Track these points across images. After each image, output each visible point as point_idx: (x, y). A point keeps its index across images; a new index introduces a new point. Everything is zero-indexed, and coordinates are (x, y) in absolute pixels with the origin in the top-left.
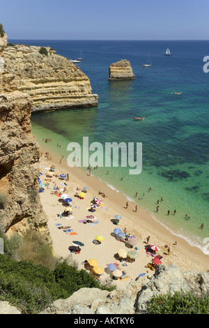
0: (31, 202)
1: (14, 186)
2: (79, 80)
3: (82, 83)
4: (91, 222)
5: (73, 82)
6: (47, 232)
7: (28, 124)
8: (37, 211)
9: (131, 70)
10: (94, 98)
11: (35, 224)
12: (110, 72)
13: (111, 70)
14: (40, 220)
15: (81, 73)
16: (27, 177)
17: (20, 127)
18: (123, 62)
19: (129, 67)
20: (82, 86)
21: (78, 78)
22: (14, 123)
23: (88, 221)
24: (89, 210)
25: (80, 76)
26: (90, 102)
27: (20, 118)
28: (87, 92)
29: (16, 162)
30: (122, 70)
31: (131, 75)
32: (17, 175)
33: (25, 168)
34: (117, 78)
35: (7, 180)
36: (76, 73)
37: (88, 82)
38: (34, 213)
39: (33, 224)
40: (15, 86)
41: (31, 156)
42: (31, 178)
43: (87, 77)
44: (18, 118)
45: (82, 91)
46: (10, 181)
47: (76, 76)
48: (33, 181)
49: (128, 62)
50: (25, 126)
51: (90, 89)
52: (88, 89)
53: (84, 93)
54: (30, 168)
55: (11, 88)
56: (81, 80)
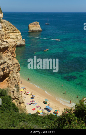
0: (17, 92)
1: (10, 85)
2: (15, 33)
3: (17, 34)
4: (33, 104)
5: (12, 33)
6: (25, 106)
7: (15, 54)
8: (20, 96)
9: (40, 27)
10: (23, 42)
11: (20, 102)
12: (29, 28)
13: (30, 27)
14: (22, 100)
15: (16, 29)
16: (15, 79)
17: (12, 56)
18: (36, 23)
19: (39, 25)
20: (17, 35)
21: (14, 31)
22: (9, 54)
23: (32, 103)
24: (31, 98)
25: (16, 30)
26: (21, 44)
27: (12, 51)
28: (20, 39)
29: (11, 72)
30: (35, 27)
31: (40, 29)
32: (11, 78)
33: (15, 75)
34: (33, 31)
35: (6, 81)
36: (13, 29)
37: (20, 33)
38: (19, 97)
39: (18, 103)
40: (9, 36)
41: (17, 69)
42: (17, 80)
43: (19, 31)
44: (11, 51)
45: (17, 38)
46: (8, 82)
47: (13, 30)
48: (18, 81)
49: (38, 23)
50: (14, 55)
51: (21, 37)
52: (20, 37)
53: (18, 39)
54: (16, 75)
55: (8, 38)
56: (16, 33)
